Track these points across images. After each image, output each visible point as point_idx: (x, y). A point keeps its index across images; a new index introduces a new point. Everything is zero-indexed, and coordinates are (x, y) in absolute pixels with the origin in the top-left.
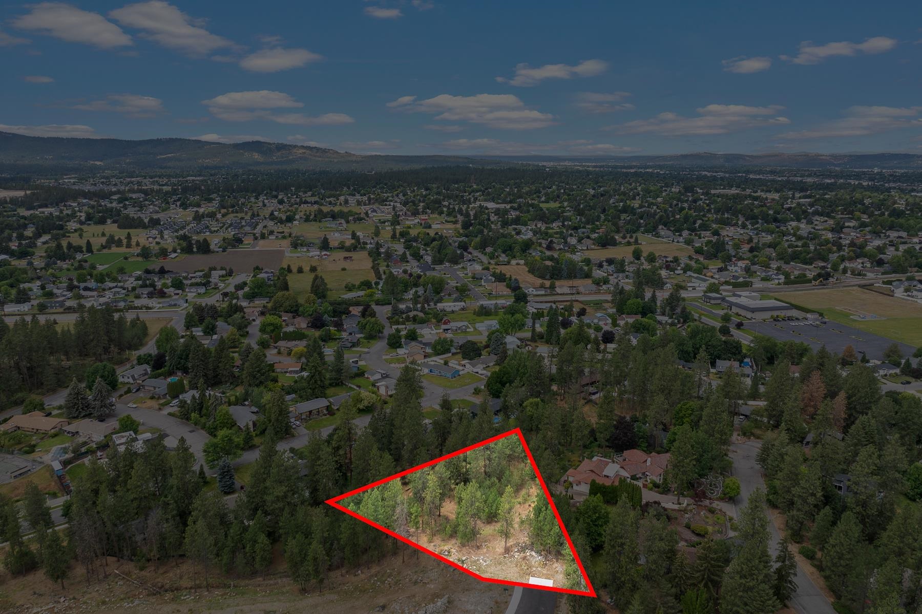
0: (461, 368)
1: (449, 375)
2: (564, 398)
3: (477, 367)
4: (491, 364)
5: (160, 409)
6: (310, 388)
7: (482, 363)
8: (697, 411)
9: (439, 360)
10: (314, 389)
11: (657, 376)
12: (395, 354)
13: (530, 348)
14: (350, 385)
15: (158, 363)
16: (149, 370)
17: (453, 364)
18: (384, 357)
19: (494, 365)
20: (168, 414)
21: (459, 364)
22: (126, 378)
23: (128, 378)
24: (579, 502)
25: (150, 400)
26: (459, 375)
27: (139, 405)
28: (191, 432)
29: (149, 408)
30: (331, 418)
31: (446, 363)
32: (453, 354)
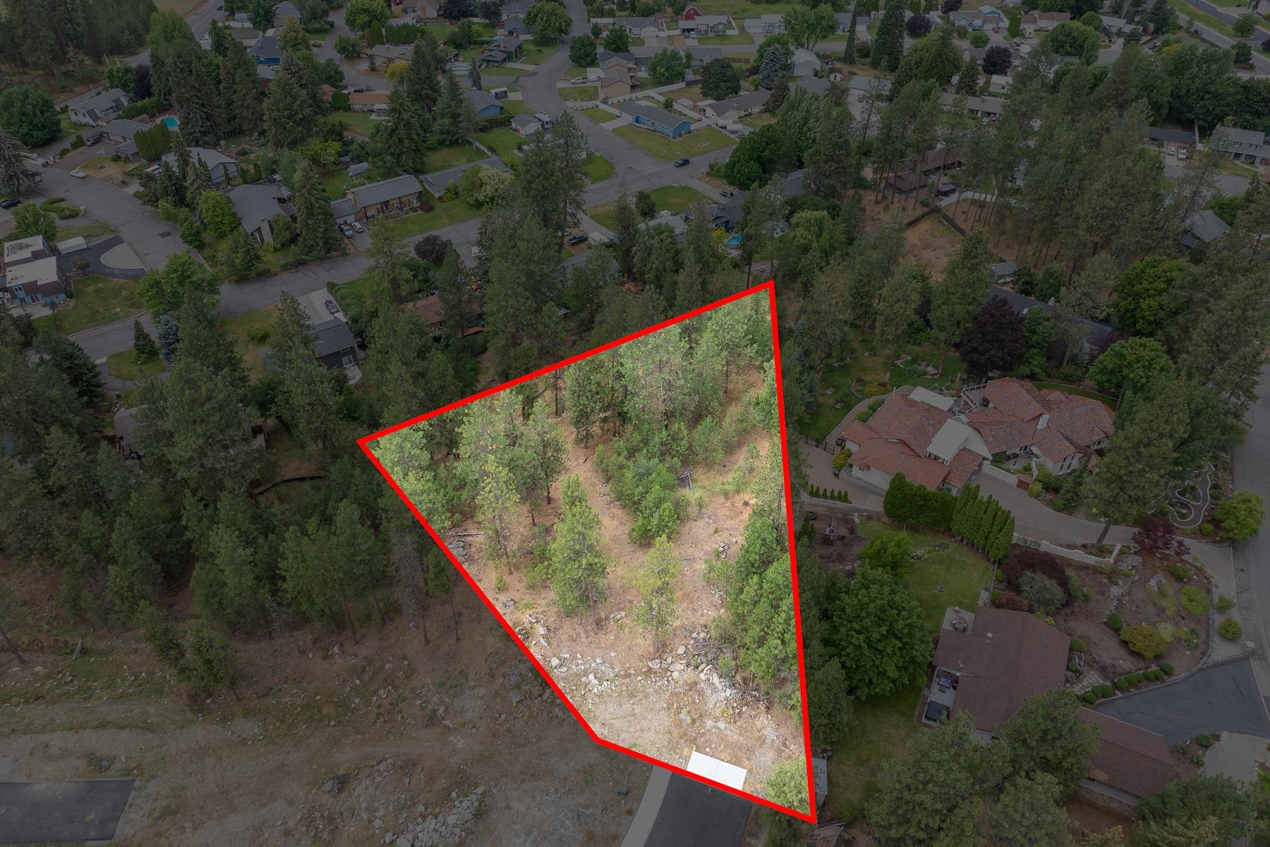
0: (695, 115)
1: (669, 131)
2: (884, 198)
3: (726, 114)
4: (756, 110)
5: (124, 183)
6: (393, 154)
7: (738, 108)
8: (1182, 288)
9: (657, 94)
10: (399, 155)
11: (1098, 185)
12: (579, 79)
13: (839, 77)
14: (477, 144)
15: (140, 85)
16: (125, 101)
17: (681, 105)
18: (560, 85)
19: (761, 112)
20: (134, 195)
21: (695, 108)
22: (80, 115)
23: (84, 115)
24: (859, 511)
25: (112, 164)
26: (689, 132)
27: (91, 172)
28: (163, 235)
29: (106, 180)
30: (427, 216)
31: (668, 105)
32: (689, 84)
